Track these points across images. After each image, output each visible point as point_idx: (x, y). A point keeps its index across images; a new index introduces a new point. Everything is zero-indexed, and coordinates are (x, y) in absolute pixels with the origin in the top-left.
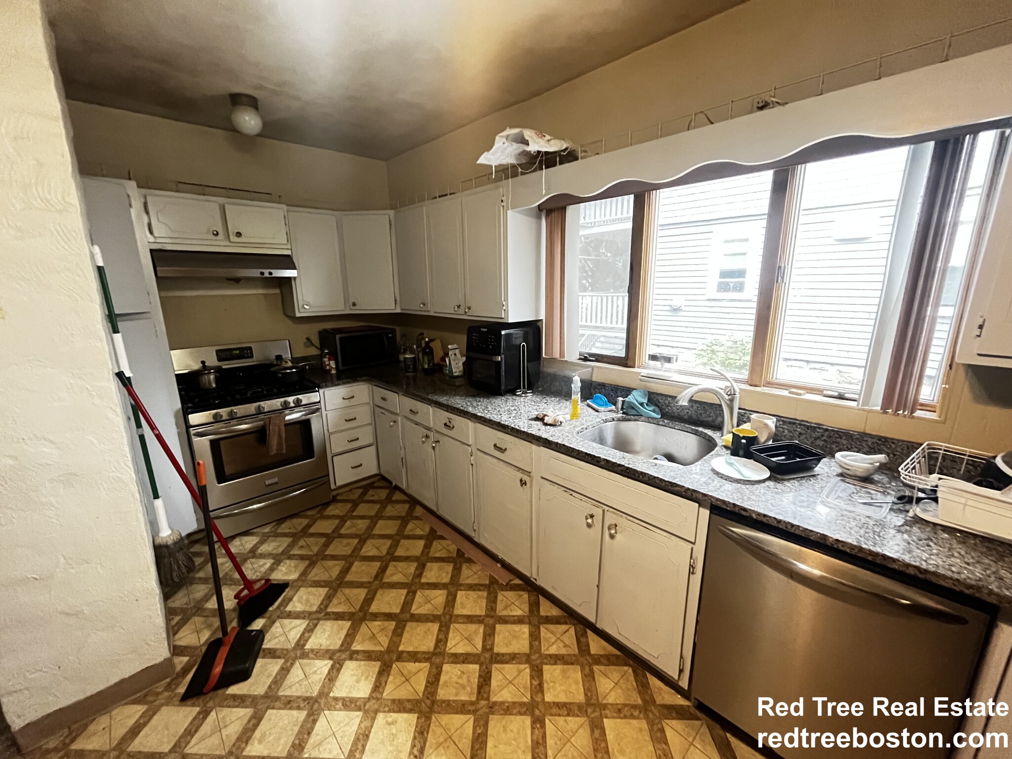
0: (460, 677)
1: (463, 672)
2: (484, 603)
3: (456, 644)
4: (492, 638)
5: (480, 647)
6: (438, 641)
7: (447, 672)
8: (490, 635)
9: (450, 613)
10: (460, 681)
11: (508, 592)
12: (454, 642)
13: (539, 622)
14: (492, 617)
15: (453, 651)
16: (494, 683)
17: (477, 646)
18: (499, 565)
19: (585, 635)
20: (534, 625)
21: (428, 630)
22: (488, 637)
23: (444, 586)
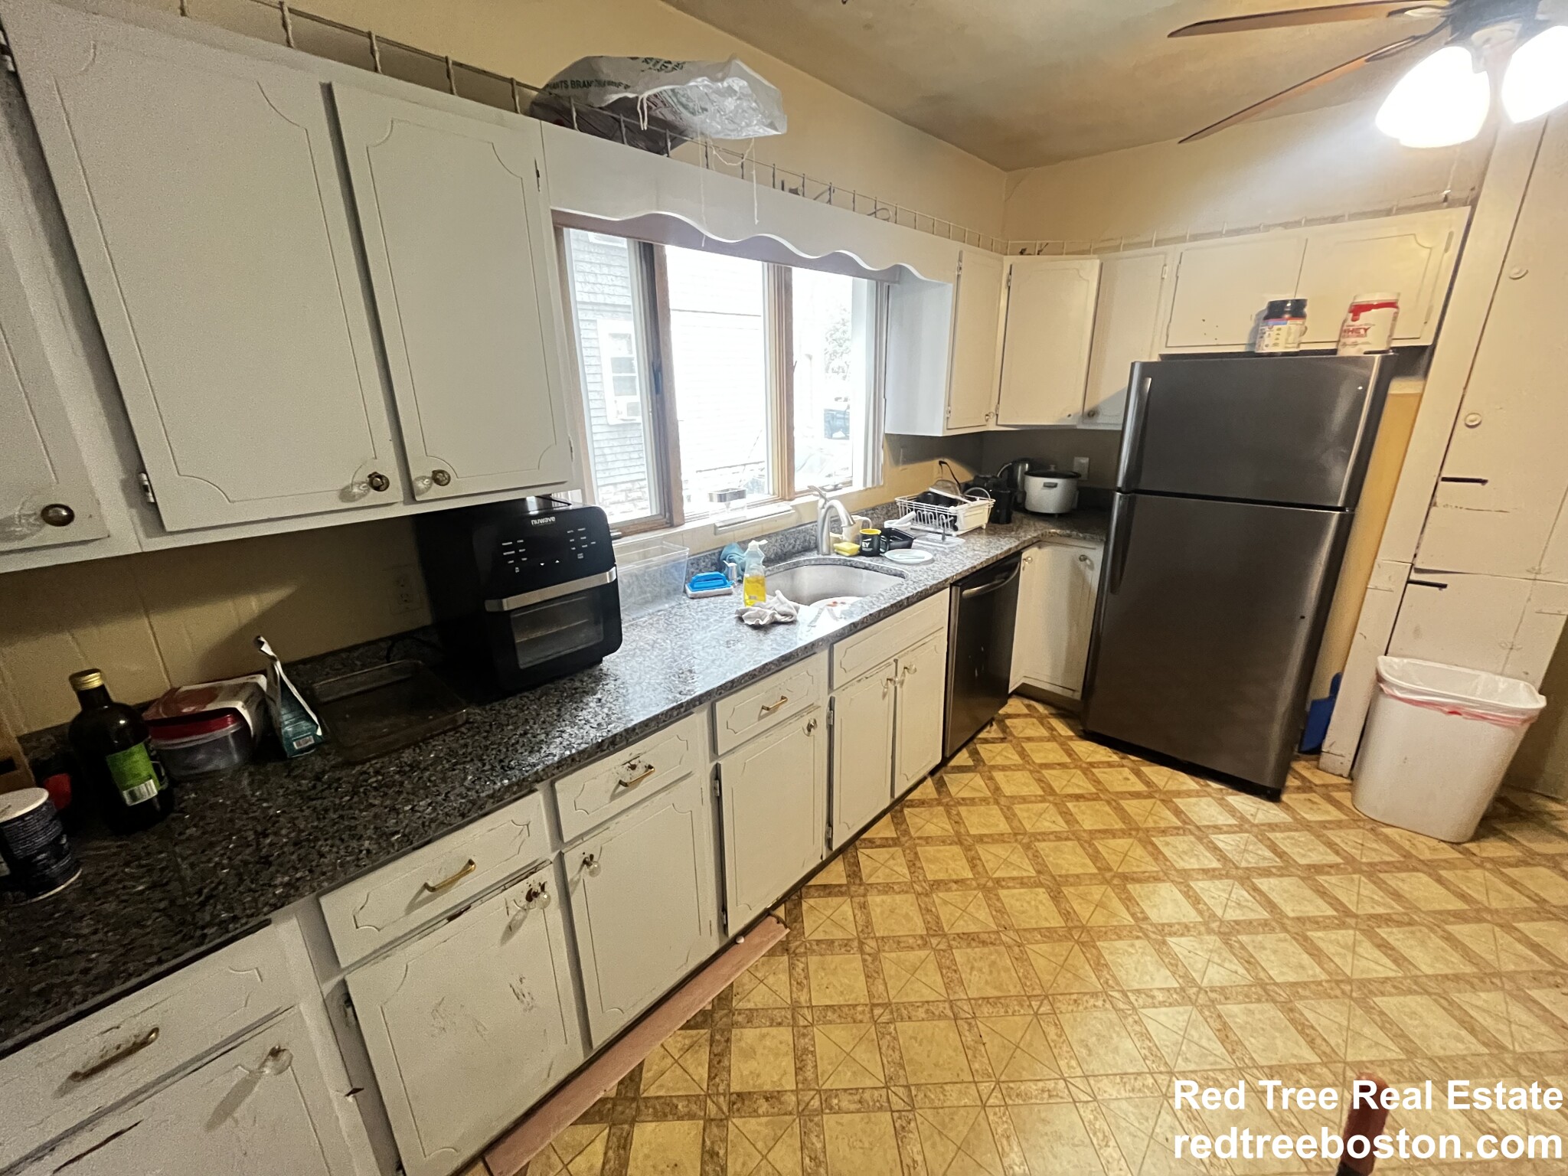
0: (980, 970)
1: (972, 968)
2: (834, 960)
3: (928, 985)
4: (902, 939)
5: (923, 953)
6: (932, 1016)
7: (978, 989)
8: (899, 943)
9: (867, 1009)
10: (986, 970)
11: (806, 924)
12: (926, 991)
13: (860, 885)
14: (861, 944)
15: (943, 991)
16: (972, 928)
17: (923, 957)
18: (742, 940)
19: (871, 841)
20: (866, 890)
21: (916, 1039)
22: (902, 945)
23: (800, 1032)
